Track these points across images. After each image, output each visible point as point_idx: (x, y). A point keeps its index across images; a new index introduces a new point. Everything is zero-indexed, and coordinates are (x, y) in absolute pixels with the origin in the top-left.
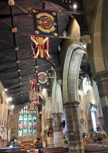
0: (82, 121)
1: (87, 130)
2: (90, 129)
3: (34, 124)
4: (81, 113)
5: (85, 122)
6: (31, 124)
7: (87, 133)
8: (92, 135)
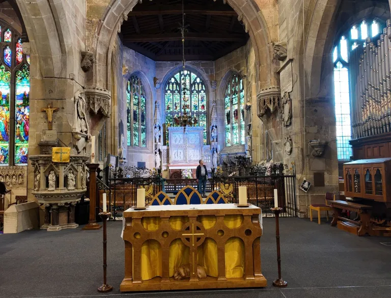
0: (271, 108)
1: (295, 151)
2: (315, 142)
3: (20, 117)
4: (273, 66)
5: (287, 107)
6: (8, 114)
7: (294, 164)
8: (319, 179)
